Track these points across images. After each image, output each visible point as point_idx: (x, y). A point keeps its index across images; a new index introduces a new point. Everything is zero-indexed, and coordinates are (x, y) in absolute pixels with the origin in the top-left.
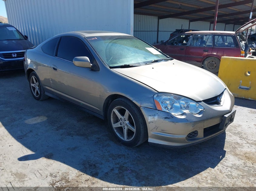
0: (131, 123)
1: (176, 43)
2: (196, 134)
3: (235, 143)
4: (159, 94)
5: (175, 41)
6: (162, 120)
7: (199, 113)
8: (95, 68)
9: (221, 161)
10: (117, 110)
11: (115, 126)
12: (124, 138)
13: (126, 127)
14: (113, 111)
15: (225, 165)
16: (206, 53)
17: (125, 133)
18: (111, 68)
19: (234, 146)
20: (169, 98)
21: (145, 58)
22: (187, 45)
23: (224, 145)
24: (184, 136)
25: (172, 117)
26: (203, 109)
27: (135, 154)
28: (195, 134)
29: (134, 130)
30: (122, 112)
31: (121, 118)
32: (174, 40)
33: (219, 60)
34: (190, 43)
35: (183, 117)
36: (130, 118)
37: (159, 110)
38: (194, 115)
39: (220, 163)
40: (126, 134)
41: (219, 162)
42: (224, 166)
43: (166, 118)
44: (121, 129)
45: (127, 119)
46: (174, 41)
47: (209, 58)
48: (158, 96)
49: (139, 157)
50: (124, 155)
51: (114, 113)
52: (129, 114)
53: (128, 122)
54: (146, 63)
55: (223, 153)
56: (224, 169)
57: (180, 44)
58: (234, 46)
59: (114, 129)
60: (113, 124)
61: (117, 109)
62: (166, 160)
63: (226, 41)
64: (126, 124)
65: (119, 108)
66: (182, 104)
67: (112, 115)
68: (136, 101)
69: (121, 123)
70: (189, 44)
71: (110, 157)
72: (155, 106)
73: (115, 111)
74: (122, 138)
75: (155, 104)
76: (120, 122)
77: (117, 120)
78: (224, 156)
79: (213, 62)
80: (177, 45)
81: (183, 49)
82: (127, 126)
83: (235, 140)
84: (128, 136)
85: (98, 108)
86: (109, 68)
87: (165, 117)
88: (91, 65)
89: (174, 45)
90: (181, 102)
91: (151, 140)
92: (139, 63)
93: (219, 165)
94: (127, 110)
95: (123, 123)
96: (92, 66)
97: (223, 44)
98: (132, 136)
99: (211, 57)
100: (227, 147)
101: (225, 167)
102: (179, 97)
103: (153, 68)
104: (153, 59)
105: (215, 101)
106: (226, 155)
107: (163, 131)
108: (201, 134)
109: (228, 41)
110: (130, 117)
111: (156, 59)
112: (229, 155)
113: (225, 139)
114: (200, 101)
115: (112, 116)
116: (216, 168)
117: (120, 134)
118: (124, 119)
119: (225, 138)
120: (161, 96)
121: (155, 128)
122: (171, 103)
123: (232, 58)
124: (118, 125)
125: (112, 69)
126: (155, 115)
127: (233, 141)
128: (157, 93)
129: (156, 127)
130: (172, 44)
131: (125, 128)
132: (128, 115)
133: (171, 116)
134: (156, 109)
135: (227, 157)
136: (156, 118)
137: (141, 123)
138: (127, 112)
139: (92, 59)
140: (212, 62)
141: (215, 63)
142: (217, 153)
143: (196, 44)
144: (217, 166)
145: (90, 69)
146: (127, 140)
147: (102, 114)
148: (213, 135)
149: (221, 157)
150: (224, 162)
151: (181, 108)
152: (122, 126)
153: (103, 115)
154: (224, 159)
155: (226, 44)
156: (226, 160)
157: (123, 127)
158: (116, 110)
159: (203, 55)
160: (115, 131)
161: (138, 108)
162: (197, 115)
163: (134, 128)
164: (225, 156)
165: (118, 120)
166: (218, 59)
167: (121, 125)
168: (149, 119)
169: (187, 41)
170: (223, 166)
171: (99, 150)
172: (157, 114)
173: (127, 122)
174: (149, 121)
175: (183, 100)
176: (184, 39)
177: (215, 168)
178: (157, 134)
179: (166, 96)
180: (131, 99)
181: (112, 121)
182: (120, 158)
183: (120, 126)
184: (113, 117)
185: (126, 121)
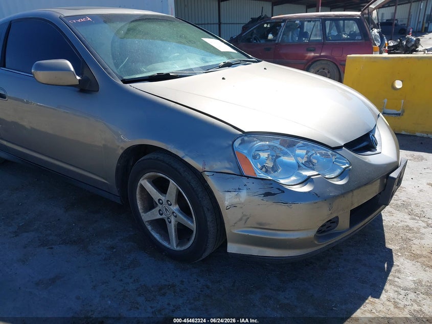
0: (185, 210)
1: (255, 39)
2: (335, 224)
3: (403, 229)
4: (246, 138)
5: (254, 36)
6: (258, 199)
7: (341, 176)
8: (87, 87)
9: (388, 276)
10: (149, 182)
11: (147, 217)
12: (169, 243)
13: (173, 219)
14: (139, 184)
15: (400, 287)
16: (313, 54)
17: (171, 232)
18: (125, 82)
19: (404, 237)
20: (269, 146)
21: (203, 59)
22: (277, 42)
23: (384, 236)
24: (311, 234)
25: (282, 189)
26: (347, 165)
27: (198, 281)
28: (332, 224)
29: (193, 225)
30: (162, 186)
31: (159, 200)
32: (252, 32)
33: (334, 65)
34: (281, 37)
35: (306, 189)
36: (180, 199)
37: (248, 177)
38: (330, 181)
39: (388, 282)
40: (176, 235)
41: (386, 279)
42: (399, 290)
43: (267, 194)
44: (161, 224)
45: (174, 201)
46: (252, 36)
47: (318, 63)
48: (243, 142)
49: (208, 287)
50: (173, 286)
51: (142, 188)
52: (178, 189)
53: (177, 207)
54: (207, 69)
55: (388, 256)
56: (401, 297)
57: (263, 41)
58: (360, 38)
59: (146, 224)
60: (142, 214)
61: (148, 179)
62: (271, 289)
63: (344, 31)
64: (173, 213)
65: (153, 176)
66: (299, 156)
67: (137, 193)
68: (192, 158)
69: (160, 210)
70: (280, 40)
71: (139, 295)
72: (239, 168)
73: (145, 183)
74: (165, 244)
75: (237, 163)
76: (157, 209)
77: (150, 204)
78: (391, 264)
79: (324, 69)
80: (257, 41)
81: (268, 49)
82: (176, 217)
83: (401, 221)
84: (179, 239)
85: (104, 179)
86: (121, 83)
87: (264, 192)
88: (78, 78)
89: (251, 42)
90: (298, 152)
91: (232, 248)
92: (191, 70)
93: (387, 287)
94: (172, 181)
95: (166, 210)
96: (79, 80)
97: (339, 37)
98: (189, 240)
99: (321, 61)
100: (392, 240)
101: (403, 292)
102: (291, 141)
103: (223, 79)
104: (222, 61)
105: (365, 144)
106: (394, 259)
107: (261, 226)
108: (344, 222)
109: (347, 31)
110: (179, 195)
111: (227, 61)
112: (401, 259)
113: (382, 222)
114: (340, 148)
115: (138, 196)
116: (384, 296)
117: (161, 235)
118: (168, 201)
119: (382, 220)
120: (250, 142)
121: (241, 220)
122: (272, 156)
123: (366, 58)
124: (154, 215)
125: (127, 86)
126: (239, 189)
127: (399, 225)
128: (240, 136)
129: (245, 218)
130: (249, 40)
131: (170, 222)
132: (175, 192)
133: (279, 189)
134: (242, 175)
135: (398, 266)
136: (244, 195)
137: (208, 209)
138: (173, 186)
139: (80, 65)
140: (322, 70)
141: (329, 72)
142: (376, 256)
143: (292, 39)
144: (384, 291)
145: (78, 89)
146: (178, 249)
147: (115, 190)
148: (367, 220)
149: (386, 266)
150: (396, 279)
151: (299, 166)
152: (163, 216)
153: (118, 195)
154: (393, 269)
155: (344, 36)
156: (399, 271)
157: (167, 221)
158: (146, 181)
159: (307, 58)
160: (149, 228)
161: (199, 176)
162: (335, 179)
163: (192, 222)
164: (393, 262)
165: (155, 205)
166: (334, 63)
167: (161, 215)
168: (227, 198)
169: (275, 34)
170: (396, 289)
171: (114, 277)
172: (245, 185)
173: (175, 208)
174: (227, 203)
175: (300, 148)
176: (269, 31)
177: (382, 297)
178: (247, 234)
179: (261, 141)
180: (180, 154)
181: (139, 208)
182: (164, 294)
183: (159, 217)
184: (141, 199)
185: (171, 205)
